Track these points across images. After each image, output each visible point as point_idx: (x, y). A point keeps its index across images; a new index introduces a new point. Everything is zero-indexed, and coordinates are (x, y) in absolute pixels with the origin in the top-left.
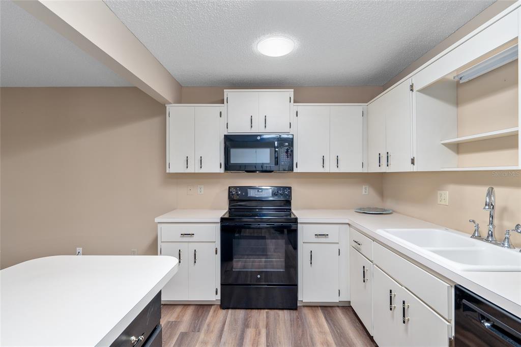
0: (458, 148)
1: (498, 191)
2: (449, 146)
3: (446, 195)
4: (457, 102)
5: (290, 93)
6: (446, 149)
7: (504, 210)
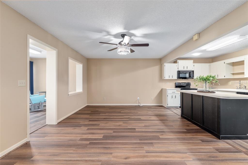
0: (233, 74)
1: (241, 81)
2: (232, 74)
3: (230, 83)
4: (233, 66)
5: (192, 61)
6: (231, 74)
7: (242, 84)
